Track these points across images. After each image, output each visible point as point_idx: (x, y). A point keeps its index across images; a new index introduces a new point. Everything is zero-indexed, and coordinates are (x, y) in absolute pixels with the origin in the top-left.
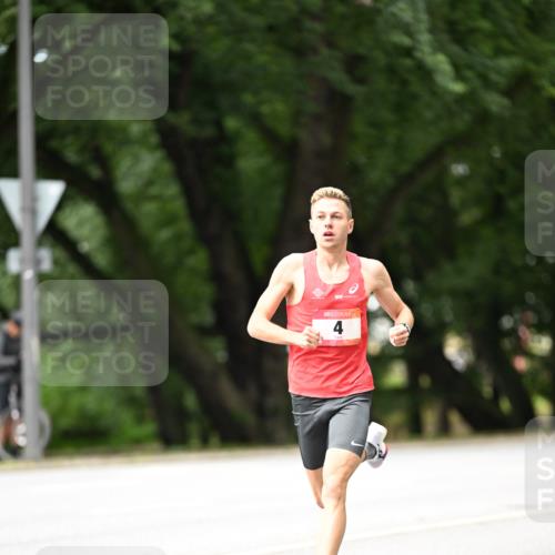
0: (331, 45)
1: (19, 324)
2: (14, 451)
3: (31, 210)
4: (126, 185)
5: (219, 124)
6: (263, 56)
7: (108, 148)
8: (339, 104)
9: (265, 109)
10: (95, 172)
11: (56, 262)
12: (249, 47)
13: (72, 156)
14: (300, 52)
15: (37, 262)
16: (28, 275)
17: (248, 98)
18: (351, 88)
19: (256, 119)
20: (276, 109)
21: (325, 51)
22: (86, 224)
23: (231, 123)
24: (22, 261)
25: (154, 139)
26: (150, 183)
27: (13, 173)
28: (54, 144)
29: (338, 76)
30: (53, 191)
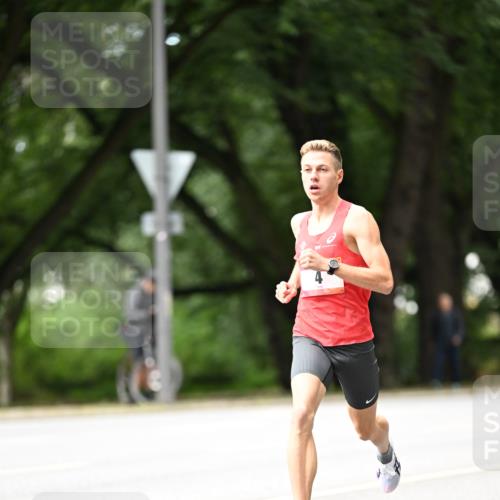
0: (434, 28)
1: (154, 281)
2: (149, 395)
3: (164, 178)
4: (250, 155)
5: (333, 101)
6: (373, 39)
7: (233, 121)
8: (441, 82)
9: (375, 87)
10: (221, 144)
11: (187, 225)
12: (361, 31)
13: (200, 129)
14: (406, 35)
15: (169, 225)
16: (162, 237)
17: (359, 77)
18: (452, 68)
19: (366, 96)
20: (384, 86)
21: (428, 34)
22: (213, 191)
23: (344, 100)
24: (157, 224)
25: (274, 114)
26: (271, 153)
27: (148, 145)
28: (185, 119)
29: (440, 57)
30: (183, 161)
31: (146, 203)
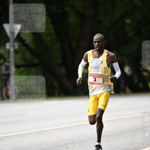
2: (8, 97)
15: (14, 46)
16: (12, 50)
17: (71, 2)
20: (79, 5)
22: (27, 36)
23: (67, 9)
24: (10, 46)
30: (18, 27)
31: (7, 40)
